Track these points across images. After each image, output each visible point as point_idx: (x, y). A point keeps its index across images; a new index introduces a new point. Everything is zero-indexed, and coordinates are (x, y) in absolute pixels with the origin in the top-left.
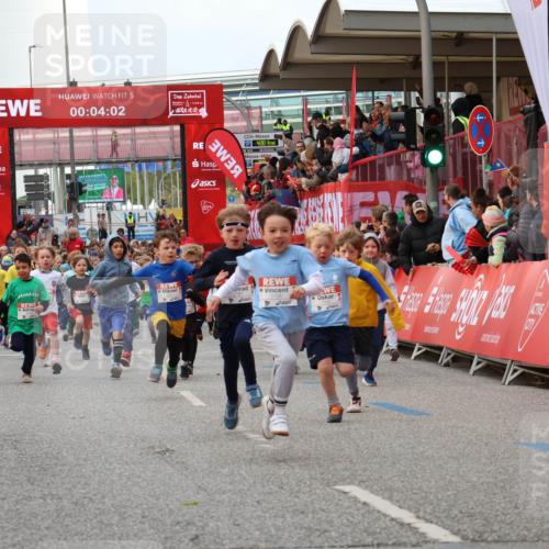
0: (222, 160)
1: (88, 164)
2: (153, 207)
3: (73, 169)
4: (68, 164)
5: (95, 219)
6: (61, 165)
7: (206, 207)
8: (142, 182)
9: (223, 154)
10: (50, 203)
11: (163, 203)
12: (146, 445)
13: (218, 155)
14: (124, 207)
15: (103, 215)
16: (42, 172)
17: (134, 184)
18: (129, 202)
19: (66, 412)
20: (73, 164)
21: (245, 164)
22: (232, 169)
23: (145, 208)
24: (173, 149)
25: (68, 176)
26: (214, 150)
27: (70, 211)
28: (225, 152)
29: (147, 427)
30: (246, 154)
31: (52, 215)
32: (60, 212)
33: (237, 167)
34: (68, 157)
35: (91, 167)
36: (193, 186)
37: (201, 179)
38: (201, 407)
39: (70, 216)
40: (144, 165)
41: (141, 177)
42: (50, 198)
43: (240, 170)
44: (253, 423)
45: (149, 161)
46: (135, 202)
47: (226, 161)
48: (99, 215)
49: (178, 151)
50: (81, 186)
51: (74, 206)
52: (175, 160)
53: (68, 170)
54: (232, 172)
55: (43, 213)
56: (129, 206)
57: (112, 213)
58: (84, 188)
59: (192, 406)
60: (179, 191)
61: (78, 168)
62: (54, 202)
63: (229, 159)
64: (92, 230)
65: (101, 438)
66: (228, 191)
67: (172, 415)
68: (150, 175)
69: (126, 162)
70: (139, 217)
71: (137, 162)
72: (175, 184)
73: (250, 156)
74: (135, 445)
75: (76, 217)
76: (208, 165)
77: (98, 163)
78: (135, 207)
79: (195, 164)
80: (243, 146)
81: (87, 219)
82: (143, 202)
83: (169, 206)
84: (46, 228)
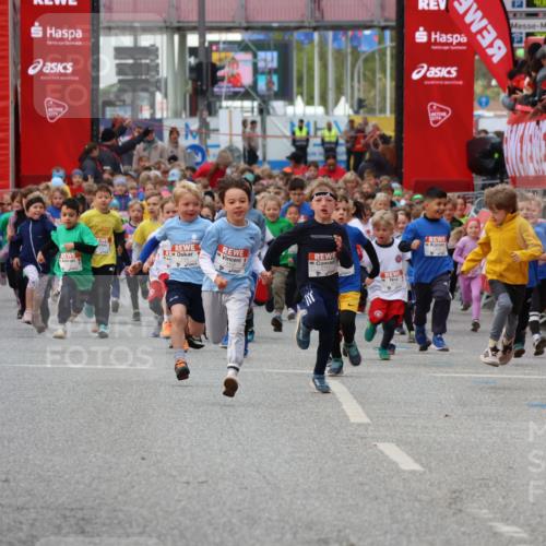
0: (474, 29)
1: (229, 29)
2: (343, 110)
3: (202, 38)
4: (193, 29)
5: (238, 128)
6: (182, 30)
7: (437, 115)
8: (324, 67)
9: (475, 19)
10: (159, 96)
11: (360, 105)
12: (313, 535)
13: (468, 19)
14: (290, 110)
15: (254, 123)
16: (146, 41)
17: (310, 69)
18: (299, 101)
19: (174, 473)
20: (202, 28)
21: (512, 40)
22: (491, 45)
23: (327, 113)
24: (383, 7)
25: (193, 51)
26: (461, 10)
27: (193, 113)
28: (480, 14)
29: (317, 504)
30: (512, 21)
31: (160, 120)
32: (177, 115)
33: (499, 43)
34: (193, 17)
35: (236, 37)
36: (416, 76)
37: (431, 64)
38: (413, 472)
39: (194, 124)
40: (330, 34)
41: (323, 57)
42: (159, 89)
43: (504, 51)
44: (505, 506)
45: (338, 28)
46: (310, 102)
47: (480, 32)
48: (244, 123)
49: (391, 12)
50: (214, 68)
51: (202, 105)
52: (384, 28)
53: (193, 40)
54: (490, 52)
55: (146, 114)
56: (299, 108)
57: (269, 120)
58: (220, 73)
59: (399, 471)
60: (389, 84)
61: (211, 37)
62: (166, 96)
63: (485, 28)
64: (231, 149)
65: (234, 521)
66: (478, 86)
67: (362, 484)
68: (339, 54)
69: (298, 28)
70: (317, 129)
71: (315, 29)
72: (384, 71)
73: (521, 26)
74: (295, 534)
75: (204, 124)
76: (443, 38)
77: (247, 29)
78: (310, 110)
79: (421, 36)
80: (509, 7)
81: (224, 128)
82: (324, 102)
83: (372, 111)
84: (151, 142)
